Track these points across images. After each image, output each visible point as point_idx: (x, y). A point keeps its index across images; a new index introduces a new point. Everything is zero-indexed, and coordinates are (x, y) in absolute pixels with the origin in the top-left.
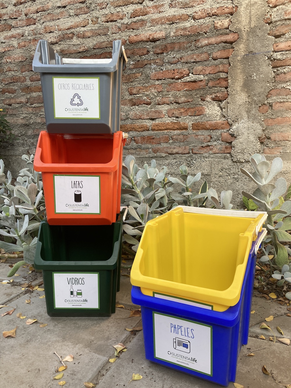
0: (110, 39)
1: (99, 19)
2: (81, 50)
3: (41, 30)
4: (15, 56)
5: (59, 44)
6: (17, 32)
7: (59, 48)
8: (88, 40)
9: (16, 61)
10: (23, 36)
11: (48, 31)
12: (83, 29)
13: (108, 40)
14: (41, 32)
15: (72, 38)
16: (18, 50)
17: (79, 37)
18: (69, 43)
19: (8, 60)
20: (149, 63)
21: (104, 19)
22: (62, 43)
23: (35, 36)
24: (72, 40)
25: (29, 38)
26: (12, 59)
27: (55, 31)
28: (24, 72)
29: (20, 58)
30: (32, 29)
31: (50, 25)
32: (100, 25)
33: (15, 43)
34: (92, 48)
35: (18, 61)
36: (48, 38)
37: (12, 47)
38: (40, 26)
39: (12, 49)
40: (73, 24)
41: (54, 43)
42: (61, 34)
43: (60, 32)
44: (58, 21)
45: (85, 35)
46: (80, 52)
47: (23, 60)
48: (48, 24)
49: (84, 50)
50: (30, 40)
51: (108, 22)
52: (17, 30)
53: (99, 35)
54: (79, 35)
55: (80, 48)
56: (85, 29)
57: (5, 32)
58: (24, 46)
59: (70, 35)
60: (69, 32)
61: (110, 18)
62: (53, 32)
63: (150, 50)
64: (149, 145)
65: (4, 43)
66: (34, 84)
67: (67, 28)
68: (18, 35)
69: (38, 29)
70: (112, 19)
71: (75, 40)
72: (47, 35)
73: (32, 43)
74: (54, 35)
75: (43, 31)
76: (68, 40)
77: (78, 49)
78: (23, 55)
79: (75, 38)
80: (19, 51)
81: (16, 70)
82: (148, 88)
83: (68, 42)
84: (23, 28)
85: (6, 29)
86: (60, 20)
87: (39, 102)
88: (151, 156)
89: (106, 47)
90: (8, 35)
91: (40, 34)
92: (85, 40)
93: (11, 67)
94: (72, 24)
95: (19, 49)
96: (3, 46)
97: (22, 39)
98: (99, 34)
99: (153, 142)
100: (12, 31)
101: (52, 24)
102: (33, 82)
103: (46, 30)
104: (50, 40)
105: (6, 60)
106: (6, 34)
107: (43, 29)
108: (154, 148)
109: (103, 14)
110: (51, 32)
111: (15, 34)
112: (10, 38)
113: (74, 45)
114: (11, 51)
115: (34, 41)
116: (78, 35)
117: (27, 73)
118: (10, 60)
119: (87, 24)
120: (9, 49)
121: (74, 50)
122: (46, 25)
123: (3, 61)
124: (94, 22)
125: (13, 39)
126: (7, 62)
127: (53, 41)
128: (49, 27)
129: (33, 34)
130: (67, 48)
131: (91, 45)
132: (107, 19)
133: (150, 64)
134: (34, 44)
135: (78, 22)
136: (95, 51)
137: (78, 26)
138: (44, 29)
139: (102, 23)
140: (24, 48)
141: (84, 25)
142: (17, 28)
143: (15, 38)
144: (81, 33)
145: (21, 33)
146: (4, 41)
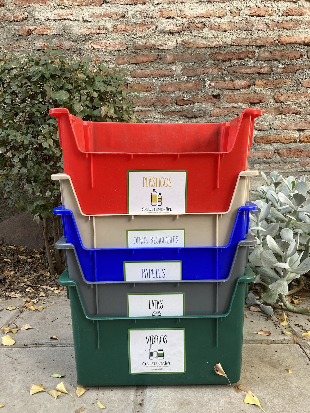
0: (255, 36)
1: (242, 12)
2: (213, 45)
3: (155, 13)
4: (109, 42)
5: (181, 34)
6: (112, 10)
7: (180, 39)
8: (224, 33)
9: (111, 48)
10: (123, 17)
11: (166, 15)
12: (218, 20)
13: (252, 37)
14: (155, 16)
15: (202, 29)
16: (113, 34)
17: (211, 29)
18: (197, 35)
19: (95, 46)
20: (301, 68)
21: (248, 12)
22: (186, 33)
23: (144, 19)
24: (202, 32)
25: (134, 20)
26: (102, 45)
27: (177, 18)
28: (122, 64)
29: (117, 46)
30: (139, 10)
31: (169, 9)
32: (243, 19)
33: (109, 25)
34: (229, 43)
35: (113, 49)
36: (165, 25)
37: (103, 29)
38: (152, 8)
39: (102, 32)
40: (204, 11)
41: (173, 32)
42: (186, 22)
43: (185, 19)
44: (181, 5)
45: (221, 27)
46: (211, 48)
47: (121, 49)
48: (165, 6)
49: (218, 45)
50: (136, 24)
51: (252, 16)
52: (113, 8)
53: (241, 30)
54: (213, 27)
55: (212, 42)
56: (222, 20)
57: (91, 7)
58: (125, 31)
59: (199, 25)
60: (198, 21)
61: (255, 12)
62: (173, 18)
63: (304, 54)
64: (297, 158)
65: (89, 22)
66: (138, 80)
67: (195, 16)
68: (115, 14)
69: (149, 10)
70: (258, 13)
71: (206, 32)
72: (164, 20)
73: (138, 28)
74: (175, 21)
75: (157, 14)
76: (195, 31)
77: (209, 43)
78: (123, 41)
79: (206, 29)
80: (116, 36)
81: (108, 61)
82: (299, 96)
83: (195, 33)
84: (125, 6)
85: (94, 4)
86: (185, 4)
87: (144, 104)
88: (299, 171)
89: (249, 45)
90: (98, 12)
91: (152, 18)
92: (219, 33)
93: (100, 57)
94: (202, 12)
95: (116, 34)
96: (88, 27)
97: (122, 21)
98: (240, 28)
99: (301, 155)
100: (104, 7)
101: (172, 7)
102: (136, 78)
103: (163, 14)
104: (168, 27)
105: (92, 46)
106: (94, 11)
107: (158, 12)
108: (302, 162)
109: (247, 6)
110: (170, 18)
111: (109, 12)
112: (100, 16)
113: (203, 38)
114: (101, 35)
115: (142, 26)
116: (211, 26)
117: (127, 66)
118: (99, 47)
119: (225, 15)
120: (98, 32)
121: (202, 44)
122: (163, 8)
123: (86, 46)
124: (234, 14)
125: (106, 19)
126: (94, 49)
127: (172, 29)
128: (168, 10)
129: (142, 17)
130: (192, 40)
131: (228, 40)
132: (252, 12)
133: (303, 70)
134: (142, 30)
135: (211, 10)
136: (234, 48)
137: (211, 16)
138: (160, 12)
139: (245, 16)
140: (124, 33)
141: (221, 16)
142: (114, 5)
143: (110, 18)
144: (216, 24)
145: (121, 13)
146: (89, 19)
